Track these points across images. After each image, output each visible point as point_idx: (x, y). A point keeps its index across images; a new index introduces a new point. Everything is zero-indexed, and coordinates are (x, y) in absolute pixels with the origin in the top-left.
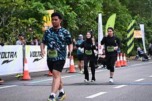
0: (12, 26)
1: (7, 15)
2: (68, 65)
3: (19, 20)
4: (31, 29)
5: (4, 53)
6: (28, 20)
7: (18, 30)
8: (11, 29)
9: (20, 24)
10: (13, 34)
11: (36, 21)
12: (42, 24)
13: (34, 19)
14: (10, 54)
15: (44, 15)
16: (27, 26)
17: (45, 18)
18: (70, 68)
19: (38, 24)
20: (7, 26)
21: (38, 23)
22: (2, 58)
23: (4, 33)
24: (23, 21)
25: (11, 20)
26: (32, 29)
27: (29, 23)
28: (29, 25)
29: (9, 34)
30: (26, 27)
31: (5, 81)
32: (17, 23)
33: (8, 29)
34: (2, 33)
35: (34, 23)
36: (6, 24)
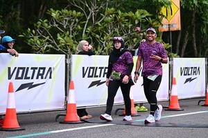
0: (107, 22)
1: (99, 5)
2: (202, 92)
3: (120, 12)
4: (139, 29)
5: (93, 68)
6: (134, 12)
7: (116, 30)
8: (106, 29)
9: (120, 20)
10: (108, 36)
11: (148, 14)
12: (159, 21)
13: (146, 11)
14: (103, 70)
15: (162, 5)
16: (133, 23)
17: (163, 10)
18: (205, 97)
19: (151, 21)
20: (98, 23)
21: (152, 18)
22: (89, 76)
23: (93, 34)
24: (126, 14)
25: (106, 13)
26: (141, 29)
27: (137, 18)
28: (137, 22)
29: (103, 36)
30: (130, 26)
31: (93, 116)
32: (115, 18)
33: (100, 28)
34: (90, 34)
35: (144, 18)
36: (97, 19)
